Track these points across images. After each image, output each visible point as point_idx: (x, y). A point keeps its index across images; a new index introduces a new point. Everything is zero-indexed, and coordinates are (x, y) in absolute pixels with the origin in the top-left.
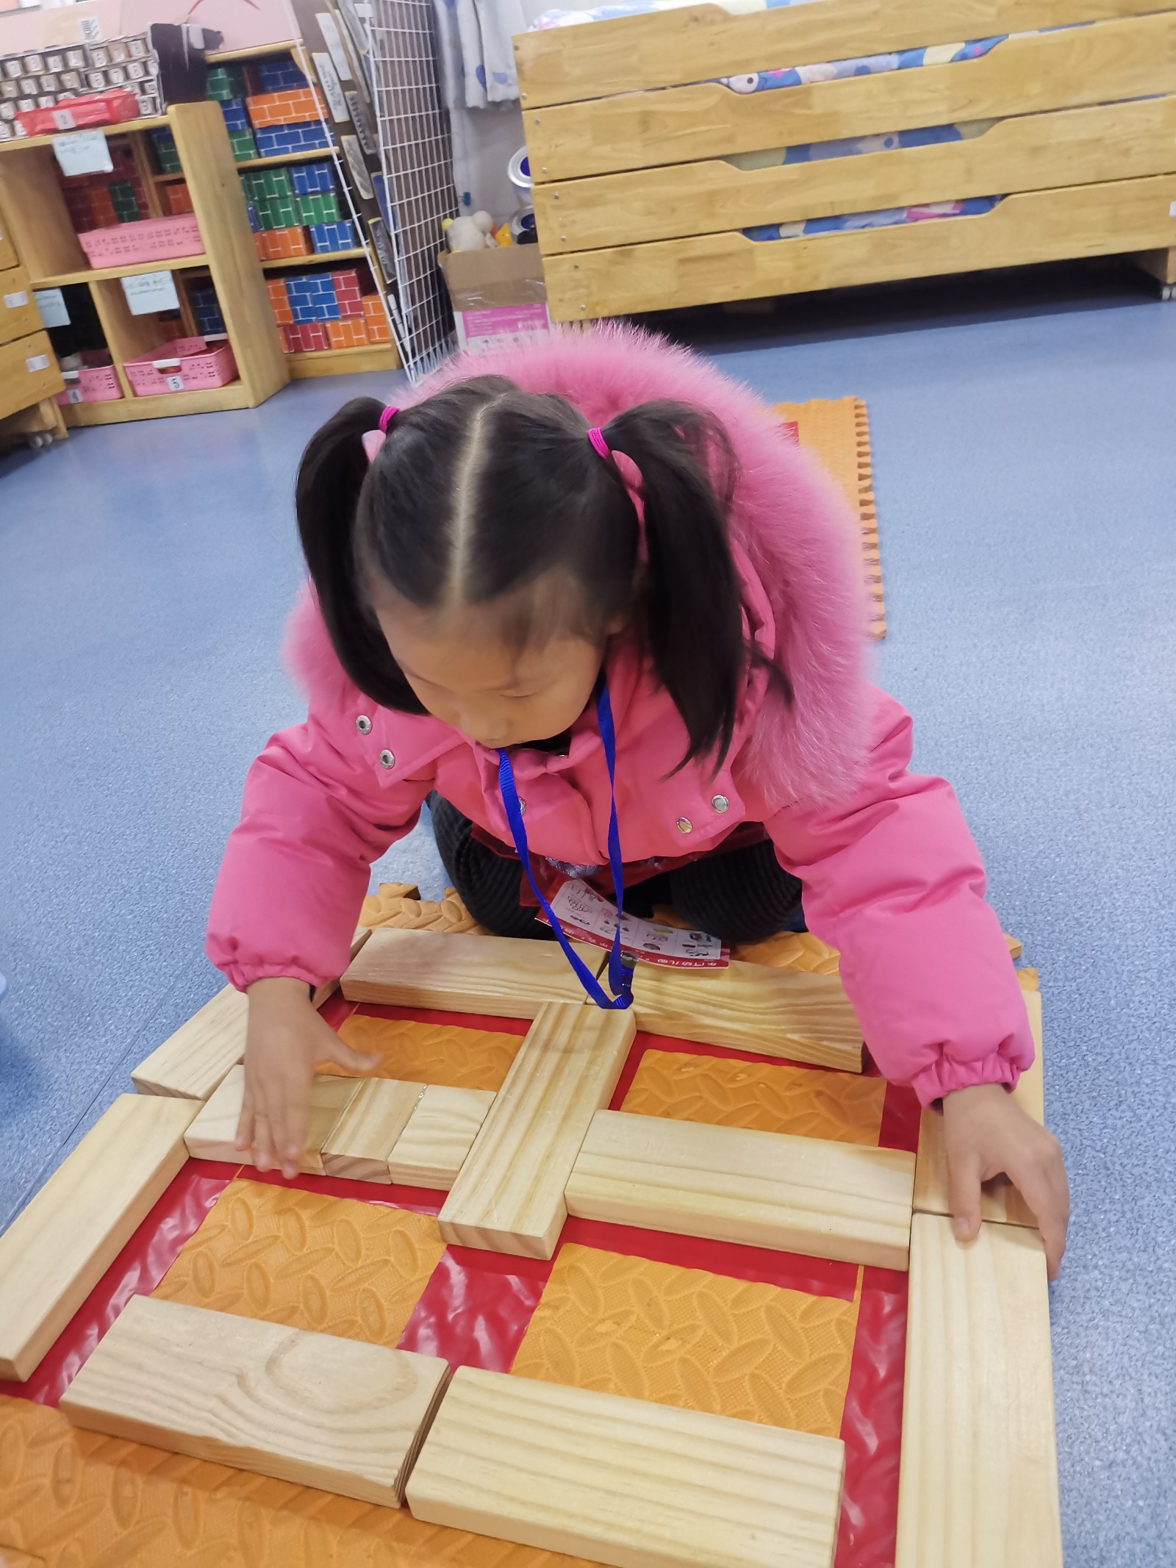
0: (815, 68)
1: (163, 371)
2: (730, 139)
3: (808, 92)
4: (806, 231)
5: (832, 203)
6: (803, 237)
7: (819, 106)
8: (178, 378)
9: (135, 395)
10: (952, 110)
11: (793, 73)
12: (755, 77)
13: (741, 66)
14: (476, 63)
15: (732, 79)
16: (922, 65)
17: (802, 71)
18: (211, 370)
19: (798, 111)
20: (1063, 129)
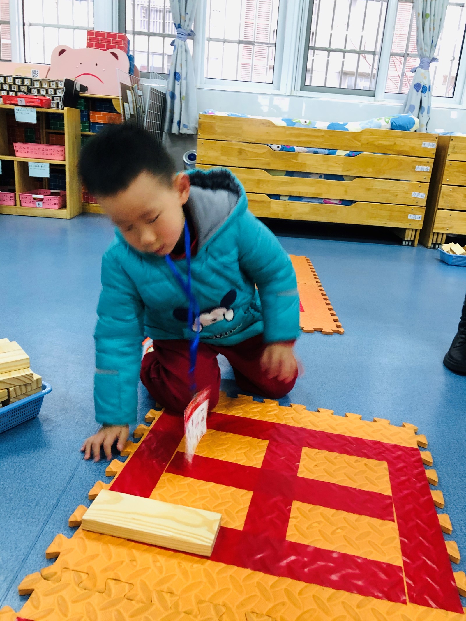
0: (300, 148)
1: (35, 199)
2: (269, 164)
3: (297, 155)
4: (289, 200)
5: (300, 192)
6: (287, 201)
7: (300, 160)
8: (41, 203)
9: (21, 206)
10: (343, 171)
11: (293, 148)
12: (280, 146)
13: (277, 142)
14: (179, 119)
15: (272, 145)
16: (335, 155)
17: (296, 148)
18: (55, 202)
19: (293, 160)
20: (377, 184)
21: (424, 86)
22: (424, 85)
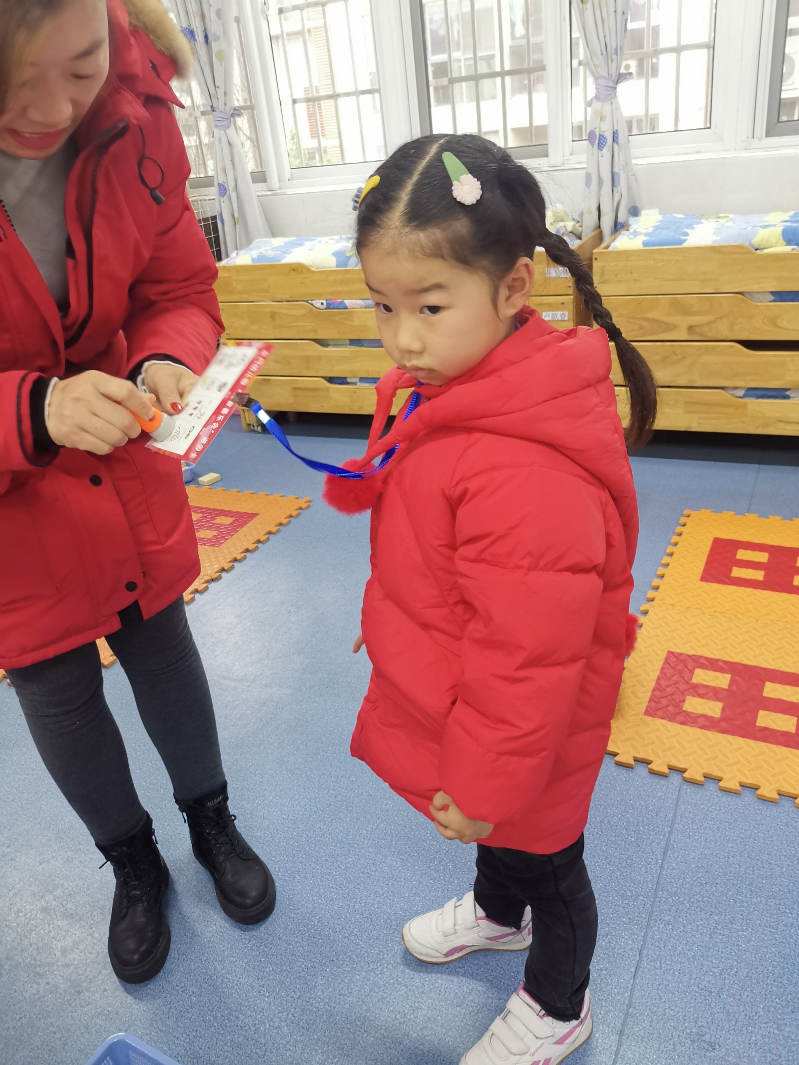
0: (354, 301)
2: (315, 331)
3: (351, 313)
4: (360, 383)
5: (367, 371)
7: (357, 321)
11: (343, 302)
12: (324, 302)
13: (319, 296)
15: (313, 302)
17: (347, 302)
19: (346, 322)
21: (600, 135)
22: (601, 133)
